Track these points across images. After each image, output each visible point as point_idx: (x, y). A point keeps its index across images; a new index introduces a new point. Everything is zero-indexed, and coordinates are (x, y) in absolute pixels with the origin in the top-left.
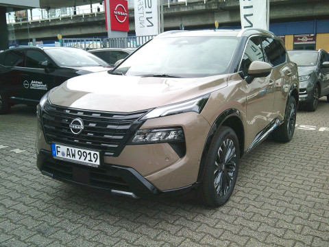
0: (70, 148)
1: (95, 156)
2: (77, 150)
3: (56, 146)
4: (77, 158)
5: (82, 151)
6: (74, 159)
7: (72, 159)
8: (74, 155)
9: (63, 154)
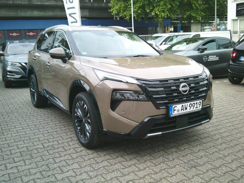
0: (184, 104)
2: (189, 104)
4: (188, 110)
5: (192, 103)
6: (186, 111)
7: (184, 111)
8: (186, 109)
9: (178, 111)
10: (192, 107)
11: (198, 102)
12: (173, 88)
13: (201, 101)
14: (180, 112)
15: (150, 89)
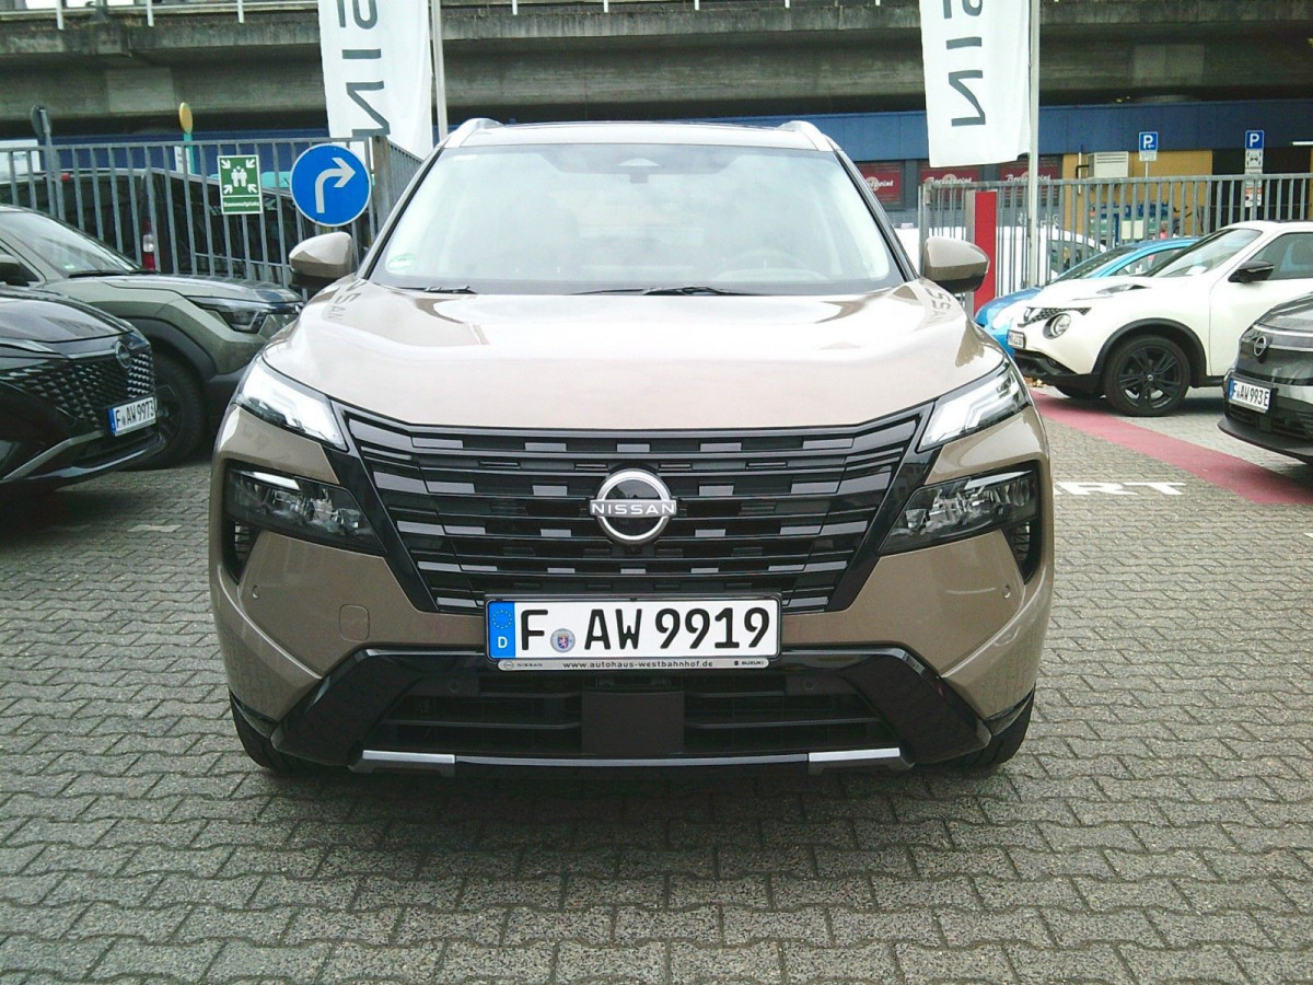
0: (609, 608)
1: (757, 620)
2: (651, 609)
3: (520, 608)
4: (650, 648)
5: (683, 608)
6: (629, 650)
7: (615, 650)
8: (630, 637)
9: (563, 641)
10: (684, 638)
11: (740, 607)
12: (541, 492)
13: (771, 607)
14: (578, 650)
15: (384, 480)
